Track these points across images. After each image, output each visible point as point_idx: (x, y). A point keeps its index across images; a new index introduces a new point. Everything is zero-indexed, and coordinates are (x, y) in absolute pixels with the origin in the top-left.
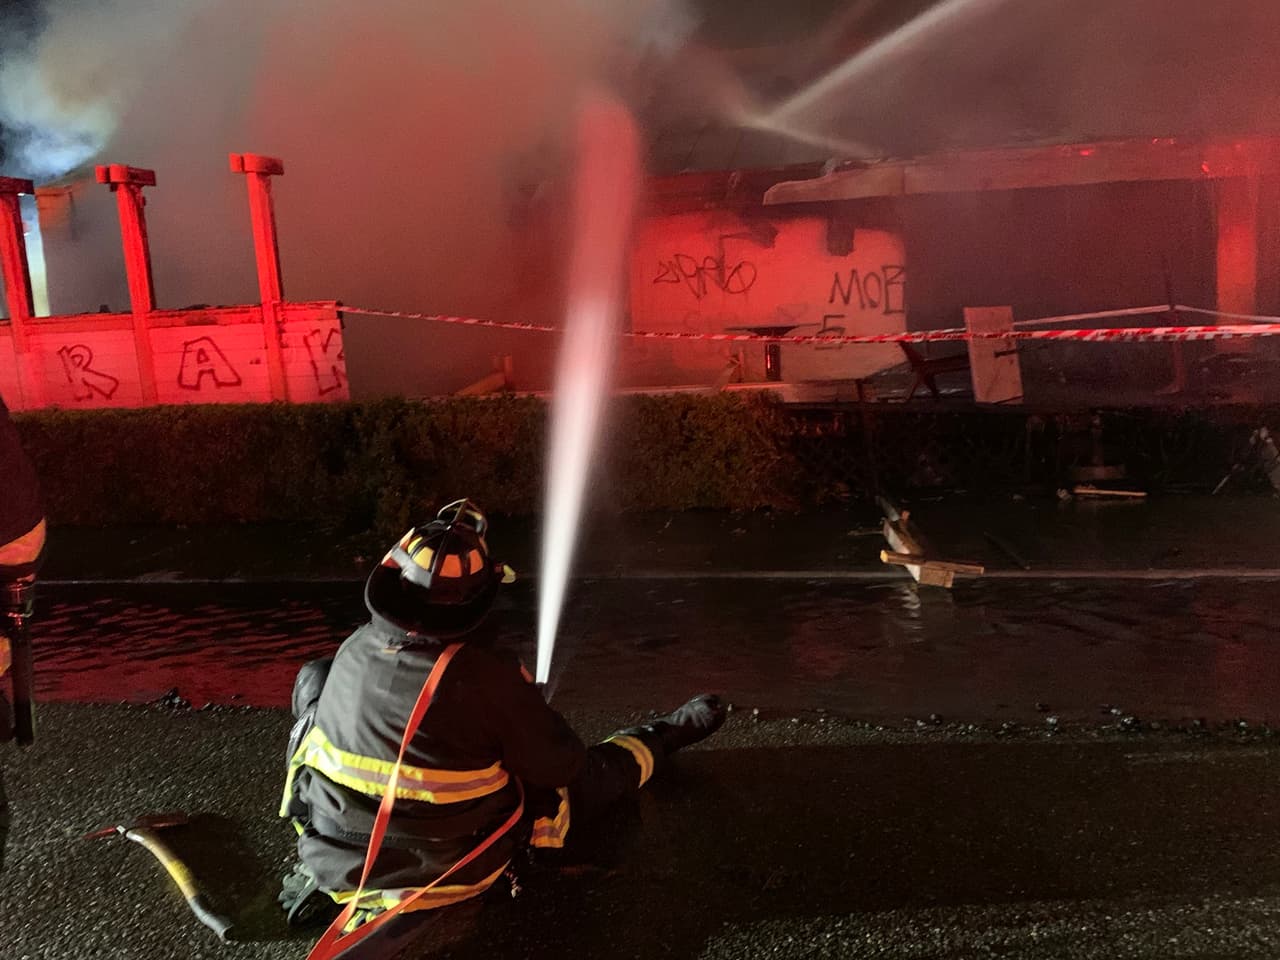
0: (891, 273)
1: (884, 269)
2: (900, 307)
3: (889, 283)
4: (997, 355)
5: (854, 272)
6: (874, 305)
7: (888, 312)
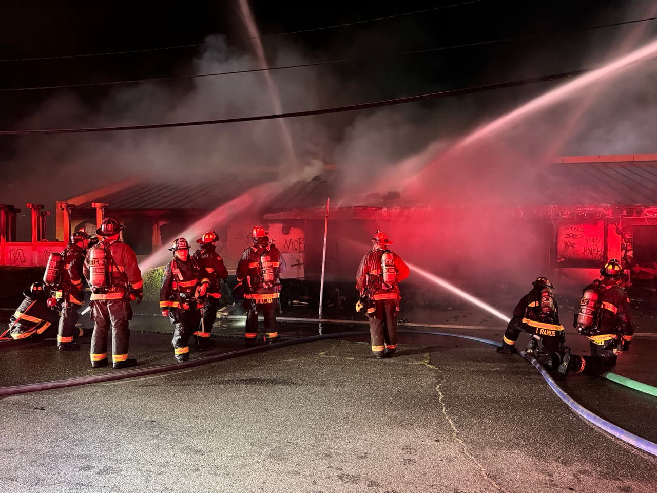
0: (301, 240)
1: (299, 239)
2: (303, 251)
3: (300, 243)
4: (292, 266)
5: (291, 240)
6: (296, 249)
7: (300, 252)
